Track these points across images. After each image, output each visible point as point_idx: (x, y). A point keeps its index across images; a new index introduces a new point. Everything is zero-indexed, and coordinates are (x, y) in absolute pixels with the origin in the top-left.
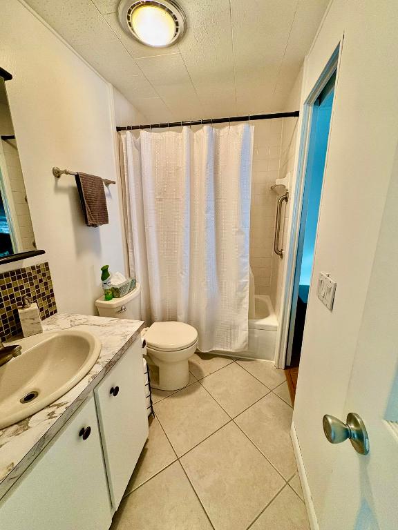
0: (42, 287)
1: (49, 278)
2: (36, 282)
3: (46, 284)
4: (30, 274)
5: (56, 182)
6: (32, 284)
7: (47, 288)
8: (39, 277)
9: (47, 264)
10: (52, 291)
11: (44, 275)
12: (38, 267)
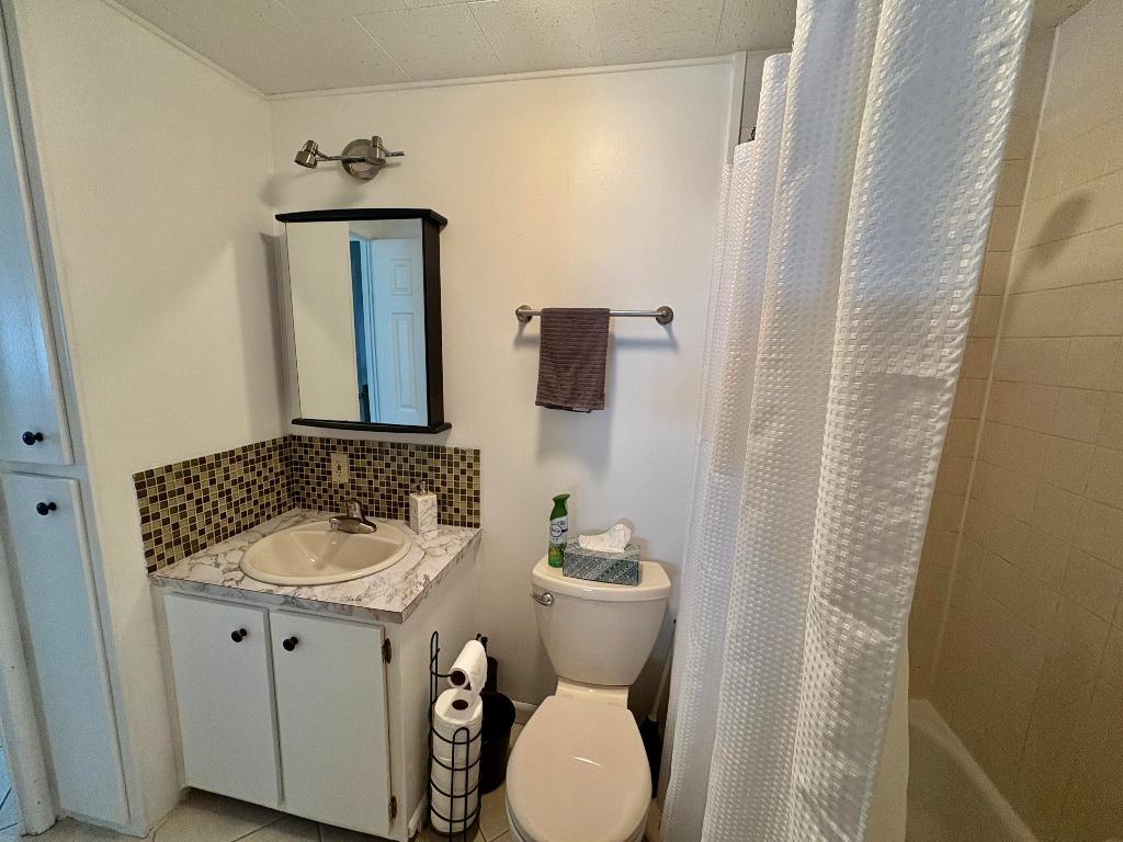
0: (463, 481)
1: (477, 473)
2: (456, 472)
3: (470, 479)
4: (450, 457)
5: (521, 329)
6: (450, 471)
7: (470, 486)
8: (463, 466)
9: (477, 452)
10: (477, 493)
11: (470, 466)
12: (463, 452)
